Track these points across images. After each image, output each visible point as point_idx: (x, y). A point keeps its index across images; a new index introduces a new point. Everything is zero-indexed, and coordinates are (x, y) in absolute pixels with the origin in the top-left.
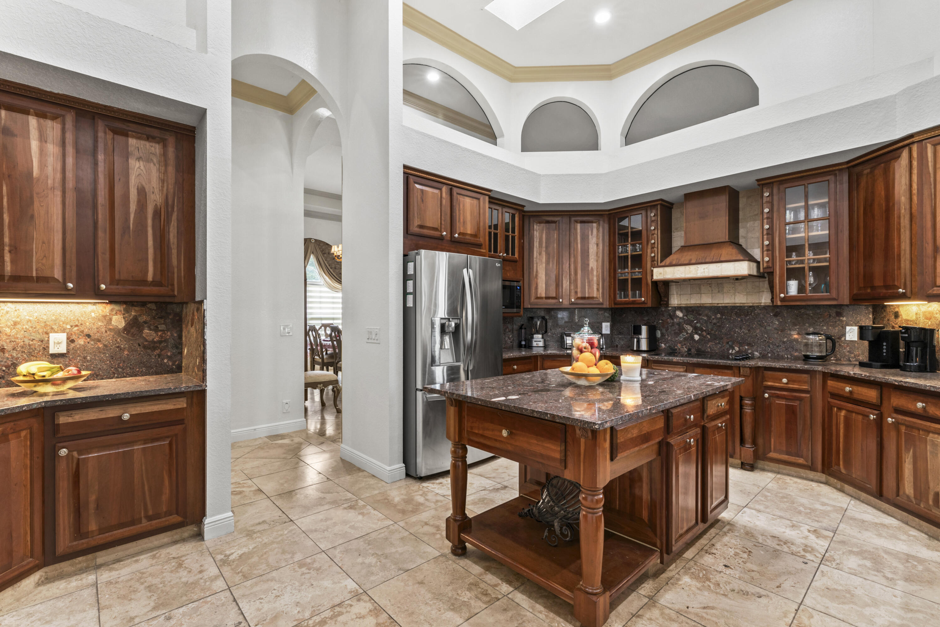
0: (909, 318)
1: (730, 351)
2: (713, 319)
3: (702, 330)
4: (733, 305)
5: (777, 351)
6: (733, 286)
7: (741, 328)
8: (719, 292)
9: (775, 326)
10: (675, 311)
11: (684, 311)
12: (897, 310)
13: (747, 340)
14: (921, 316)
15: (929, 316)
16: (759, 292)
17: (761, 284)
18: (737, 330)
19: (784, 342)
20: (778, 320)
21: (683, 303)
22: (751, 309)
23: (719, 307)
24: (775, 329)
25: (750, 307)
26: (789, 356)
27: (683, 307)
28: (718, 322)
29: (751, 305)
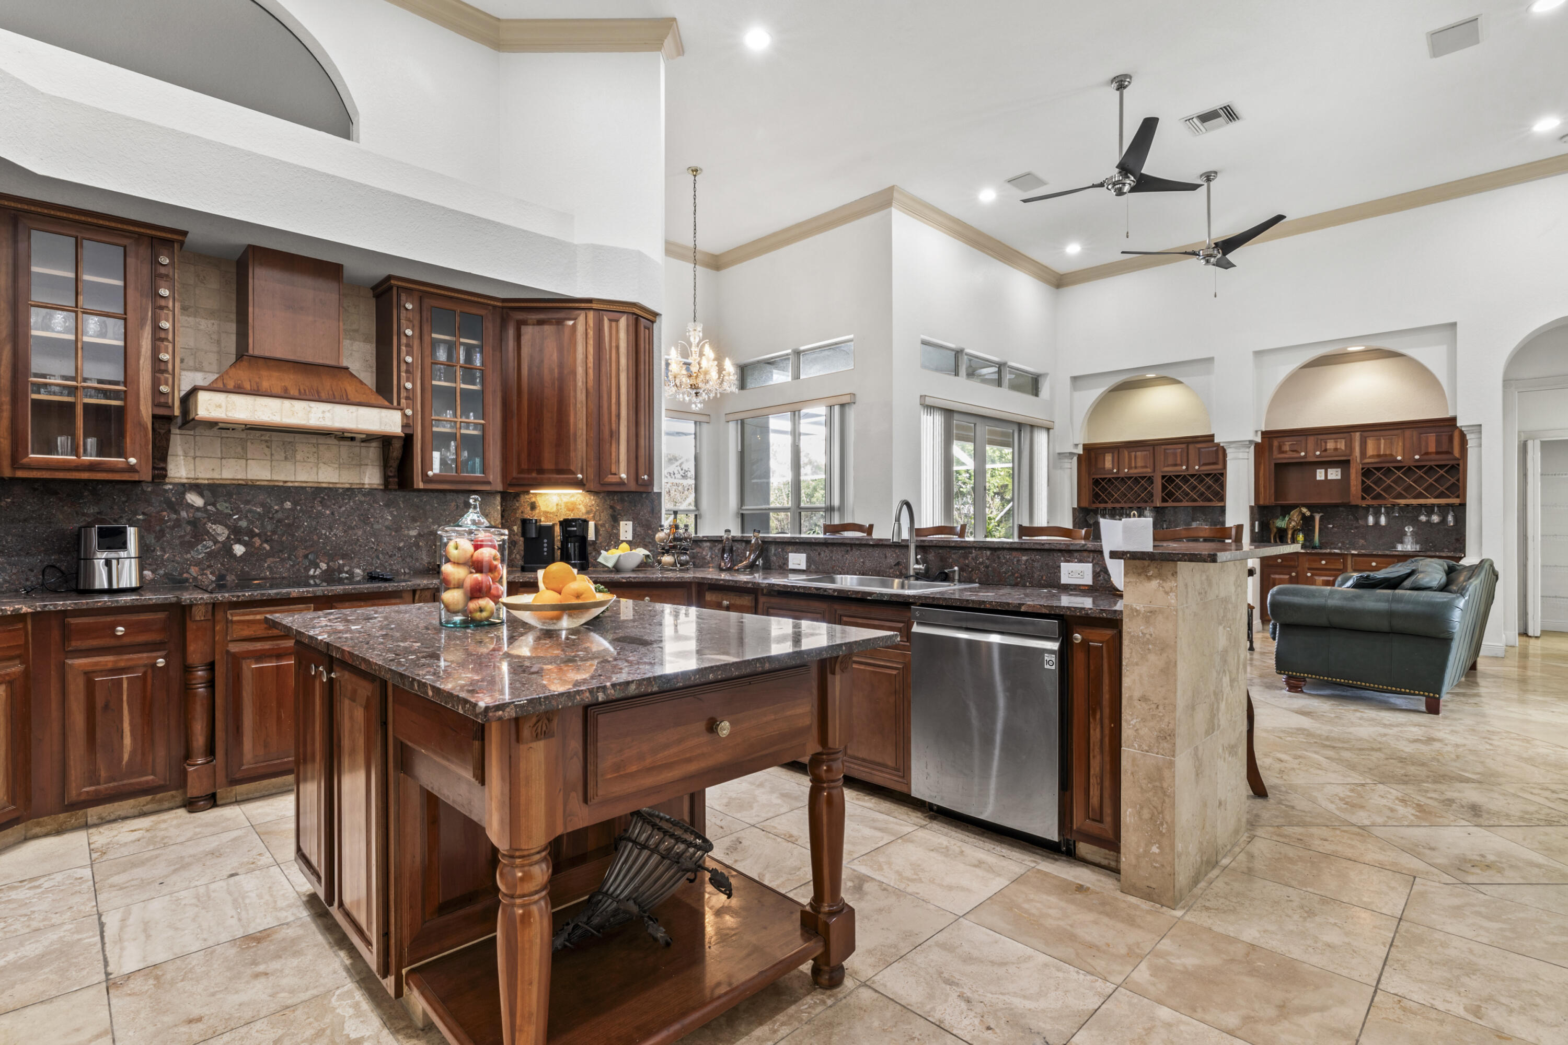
0: (548, 510)
1: (311, 572)
2: (277, 511)
3: (252, 534)
4: (316, 485)
5: (390, 565)
6: (314, 450)
7: (331, 529)
8: (286, 458)
9: (387, 523)
10: (184, 493)
11: (206, 493)
12: (533, 500)
13: (342, 548)
14: (563, 506)
15: (571, 507)
16: (361, 465)
17: (364, 451)
18: (324, 532)
19: (400, 549)
20: (391, 514)
21: (201, 476)
22: (350, 492)
23: (289, 487)
24: (387, 528)
25: (348, 489)
26: (407, 571)
27: (205, 485)
28: (287, 518)
29: (348, 486)
